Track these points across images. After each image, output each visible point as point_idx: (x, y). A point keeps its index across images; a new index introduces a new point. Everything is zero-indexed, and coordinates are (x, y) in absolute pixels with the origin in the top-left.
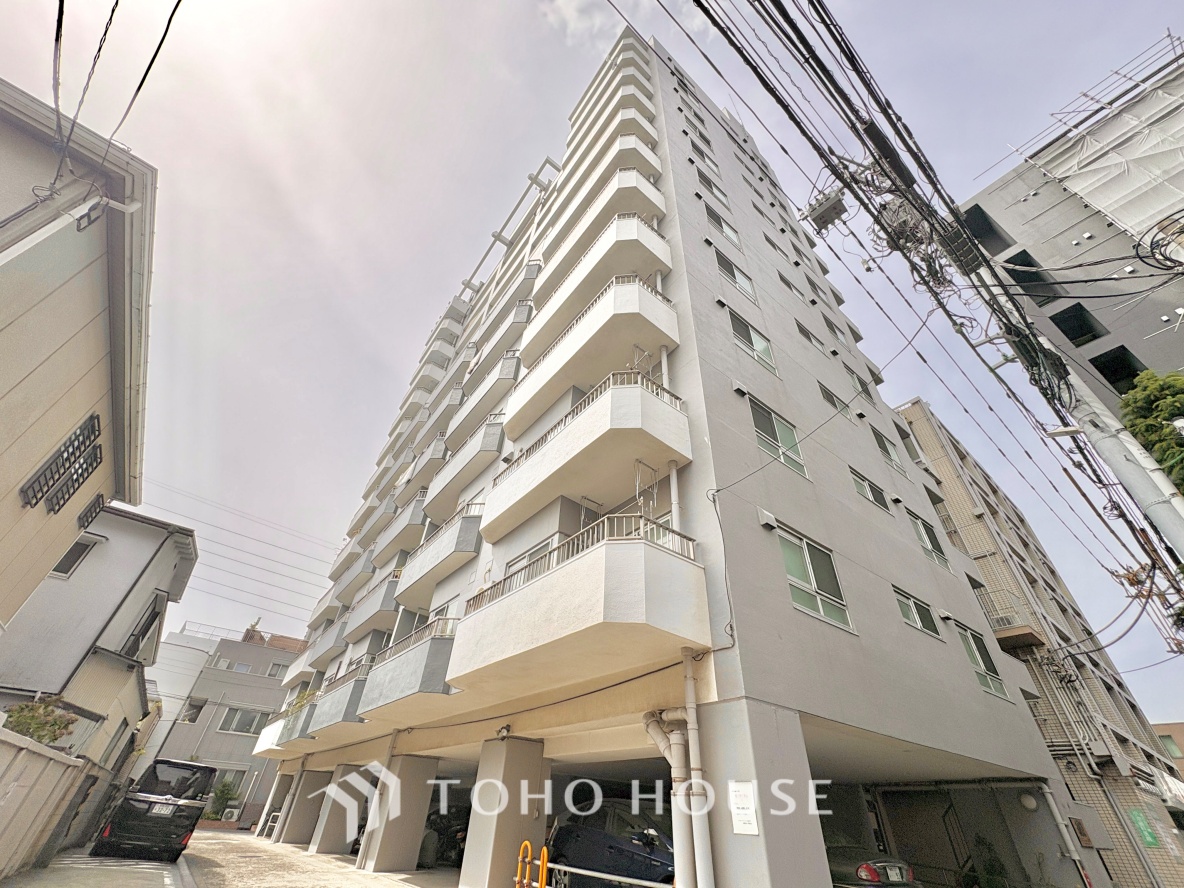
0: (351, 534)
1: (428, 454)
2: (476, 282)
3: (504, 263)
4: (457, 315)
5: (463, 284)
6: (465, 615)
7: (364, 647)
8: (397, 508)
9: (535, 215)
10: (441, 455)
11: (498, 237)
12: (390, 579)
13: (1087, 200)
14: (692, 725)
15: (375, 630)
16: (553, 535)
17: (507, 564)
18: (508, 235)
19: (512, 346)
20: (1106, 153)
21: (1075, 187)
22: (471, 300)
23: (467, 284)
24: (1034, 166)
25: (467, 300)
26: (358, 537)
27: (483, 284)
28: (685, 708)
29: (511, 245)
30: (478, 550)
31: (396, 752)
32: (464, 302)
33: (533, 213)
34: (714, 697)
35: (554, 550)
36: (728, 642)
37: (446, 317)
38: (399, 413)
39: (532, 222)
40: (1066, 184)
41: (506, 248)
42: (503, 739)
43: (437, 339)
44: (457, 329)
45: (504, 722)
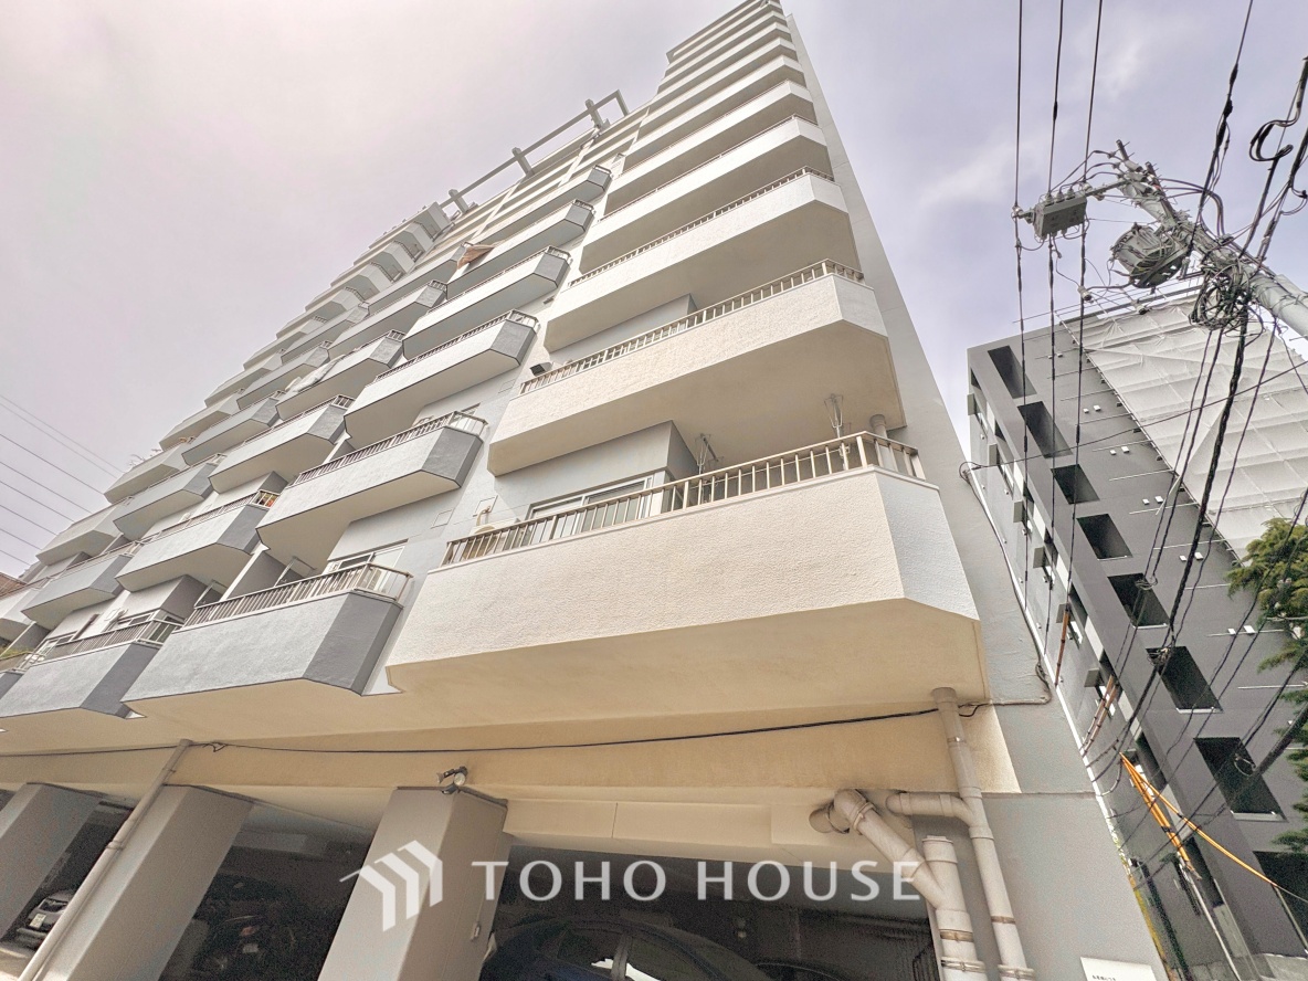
0: (167, 444)
1: (361, 355)
2: (468, 199)
3: (518, 189)
4: (431, 224)
5: (451, 193)
6: (444, 563)
7: (158, 600)
8: (277, 417)
9: (582, 148)
10: (387, 360)
11: (519, 156)
12: (251, 501)
13: (1107, 377)
14: (981, 830)
15: (187, 576)
16: (653, 473)
17: (532, 506)
18: (533, 160)
19: (562, 245)
20: (1128, 343)
21: (1098, 361)
22: (454, 218)
23: (456, 197)
24: (1066, 331)
25: (449, 216)
26: (185, 447)
27: (477, 206)
28: (958, 796)
29: (532, 174)
30: (460, 482)
31: (174, 779)
32: (445, 215)
33: (579, 146)
34: (1009, 783)
35: (653, 492)
36: (1036, 693)
37: (415, 221)
38: (303, 312)
39: (576, 154)
40: (1091, 356)
41: (524, 175)
42: (453, 789)
43: (395, 240)
44: (425, 241)
45: (455, 762)
